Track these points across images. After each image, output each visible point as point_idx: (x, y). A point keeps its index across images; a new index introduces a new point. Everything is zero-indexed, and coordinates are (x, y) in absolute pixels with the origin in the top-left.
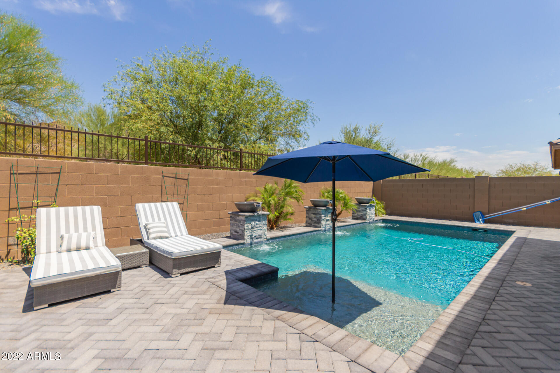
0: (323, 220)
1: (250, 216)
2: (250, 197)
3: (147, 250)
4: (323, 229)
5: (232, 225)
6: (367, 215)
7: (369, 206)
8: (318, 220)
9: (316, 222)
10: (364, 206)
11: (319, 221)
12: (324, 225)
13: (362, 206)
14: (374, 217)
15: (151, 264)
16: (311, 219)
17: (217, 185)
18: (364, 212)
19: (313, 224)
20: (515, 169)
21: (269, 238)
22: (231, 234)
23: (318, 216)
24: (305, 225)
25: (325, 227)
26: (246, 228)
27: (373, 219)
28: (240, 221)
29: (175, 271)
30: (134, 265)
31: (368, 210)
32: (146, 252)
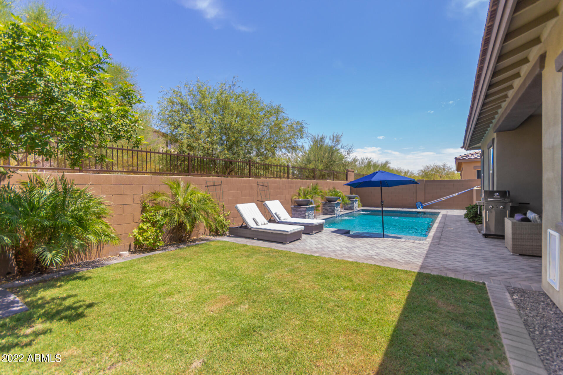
0: (336, 210)
4: (336, 216)
5: (294, 214)
6: (354, 207)
9: (330, 212)
11: (333, 211)
13: (351, 201)
16: (327, 210)
18: (352, 205)
20: (430, 169)
23: (332, 208)
24: (322, 214)
26: (306, 215)
27: (357, 209)
28: (301, 211)
31: (354, 203)
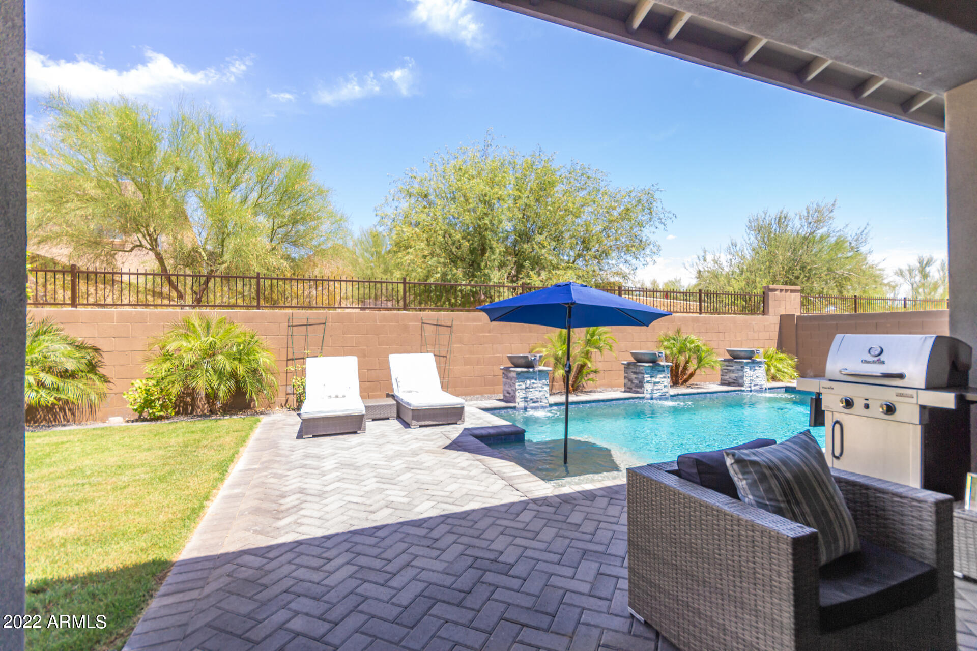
0: (648, 382)
1: (522, 372)
2: (535, 348)
3: (395, 402)
4: (648, 396)
5: (505, 384)
6: (745, 379)
7: (748, 363)
8: (640, 382)
9: (637, 386)
10: (740, 362)
11: (641, 385)
12: (649, 390)
13: (736, 362)
14: (762, 383)
15: (399, 417)
16: (630, 380)
17: (489, 332)
18: (740, 374)
19: (633, 389)
21: (553, 403)
22: (505, 396)
23: (640, 376)
24: (623, 390)
25: (652, 393)
26: (517, 387)
27: (761, 385)
28: (511, 379)
29: (414, 422)
30: (383, 416)
31: (747, 369)
32: (393, 405)
